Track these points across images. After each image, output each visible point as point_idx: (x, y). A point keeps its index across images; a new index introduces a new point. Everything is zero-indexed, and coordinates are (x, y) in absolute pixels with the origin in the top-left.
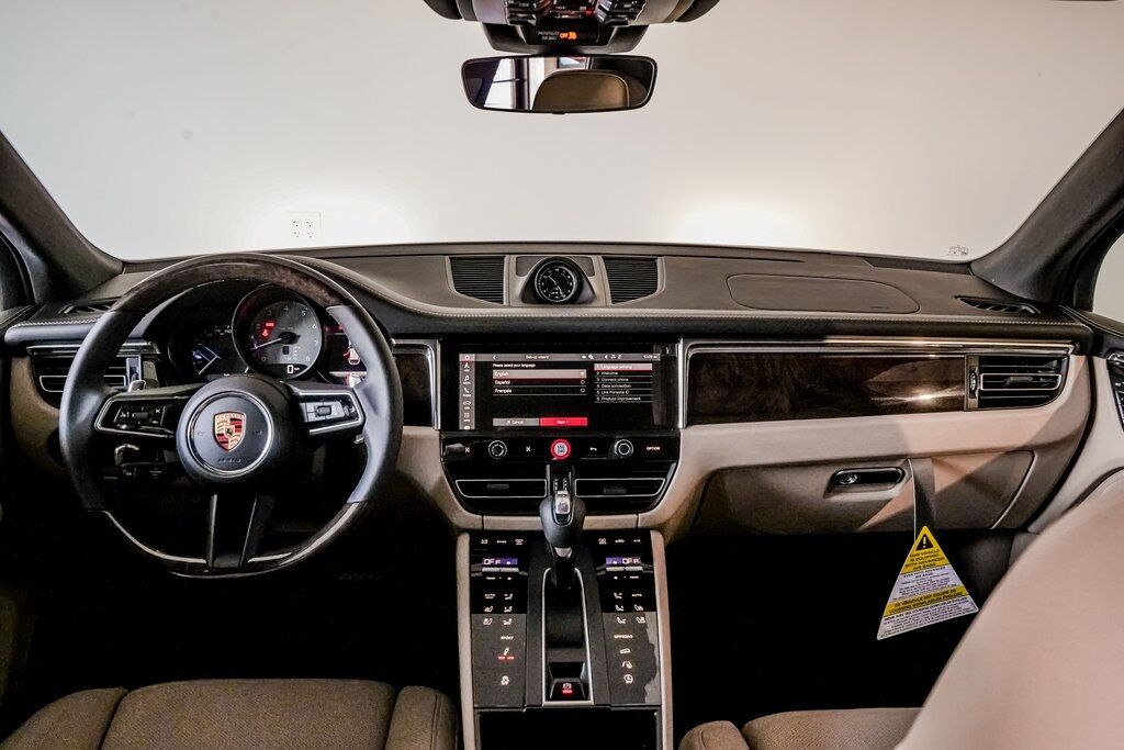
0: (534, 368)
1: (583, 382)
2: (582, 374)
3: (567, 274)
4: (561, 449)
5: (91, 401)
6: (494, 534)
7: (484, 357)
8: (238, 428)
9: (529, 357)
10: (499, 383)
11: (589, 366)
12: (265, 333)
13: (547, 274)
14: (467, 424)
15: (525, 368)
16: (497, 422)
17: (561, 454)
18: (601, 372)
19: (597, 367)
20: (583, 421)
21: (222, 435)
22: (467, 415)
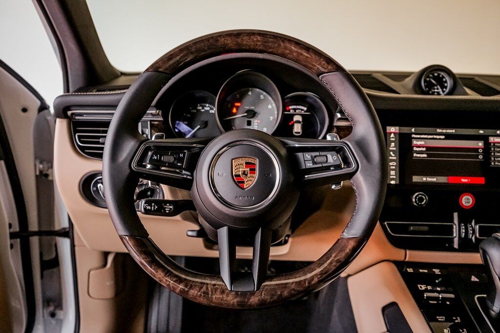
0: (443, 139)
1: (481, 151)
2: (481, 144)
3: (443, 77)
4: (467, 201)
5: (129, 146)
6: (416, 265)
7: (405, 130)
8: (253, 170)
9: (439, 131)
10: (418, 149)
11: (484, 138)
12: (234, 110)
13: (428, 77)
14: (393, 179)
15: (436, 139)
16: (416, 179)
17: (467, 205)
18: (494, 143)
19: (491, 139)
20: (481, 181)
21: (239, 176)
22: (393, 173)
